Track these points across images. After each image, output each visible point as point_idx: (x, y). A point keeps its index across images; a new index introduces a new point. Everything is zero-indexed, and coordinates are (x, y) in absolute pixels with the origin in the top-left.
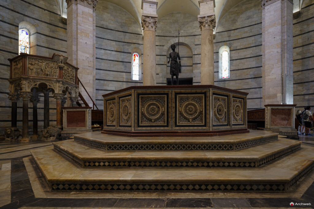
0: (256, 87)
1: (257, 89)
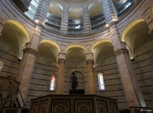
1: (122, 97)
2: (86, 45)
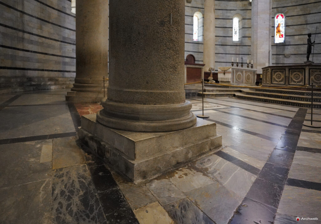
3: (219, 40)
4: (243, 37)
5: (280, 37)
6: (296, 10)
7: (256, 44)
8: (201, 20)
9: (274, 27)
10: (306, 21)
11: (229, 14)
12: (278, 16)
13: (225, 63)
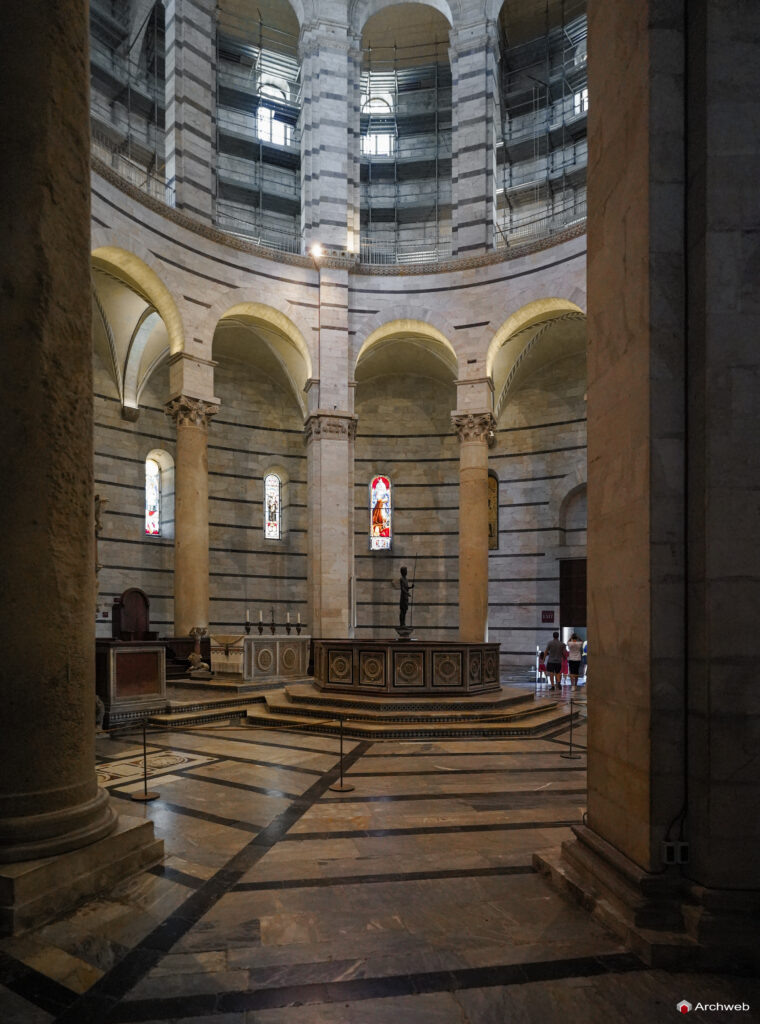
0: (237, 572)
1: (240, 578)
2: (187, 298)
3: (226, 537)
4: (291, 530)
5: (382, 536)
6: (414, 472)
7: (318, 558)
8: (169, 475)
9: (368, 509)
10: (436, 501)
11: (252, 465)
12: (376, 482)
13: (243, 603)
